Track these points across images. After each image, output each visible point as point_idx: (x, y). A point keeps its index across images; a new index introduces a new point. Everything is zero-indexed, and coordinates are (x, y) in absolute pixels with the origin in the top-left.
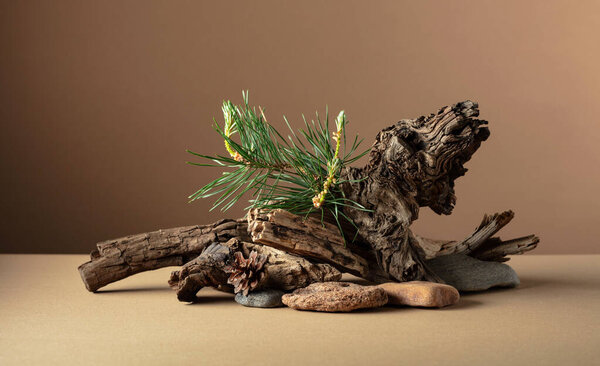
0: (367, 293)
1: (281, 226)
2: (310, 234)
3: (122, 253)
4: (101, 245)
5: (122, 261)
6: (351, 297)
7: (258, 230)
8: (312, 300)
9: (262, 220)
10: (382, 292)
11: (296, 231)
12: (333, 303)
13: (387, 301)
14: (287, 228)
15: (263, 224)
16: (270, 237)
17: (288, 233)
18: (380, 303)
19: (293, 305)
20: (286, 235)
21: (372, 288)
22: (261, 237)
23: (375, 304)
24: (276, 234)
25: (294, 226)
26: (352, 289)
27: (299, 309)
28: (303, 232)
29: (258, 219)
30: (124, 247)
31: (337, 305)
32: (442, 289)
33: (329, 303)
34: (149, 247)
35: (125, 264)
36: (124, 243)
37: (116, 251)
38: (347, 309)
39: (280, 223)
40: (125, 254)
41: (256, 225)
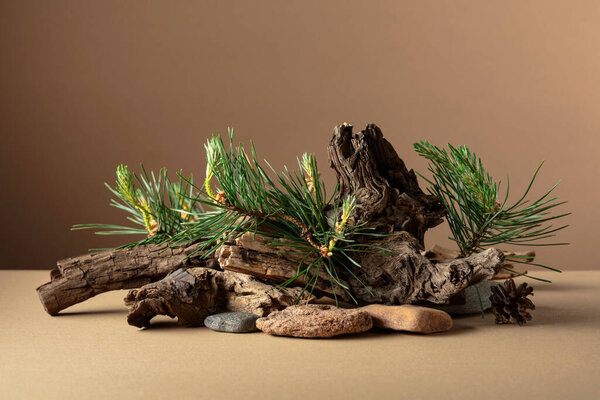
0: (349, 318)
1: (250, 250)
2: (283, 257)
3: (85, 274)
4: (63, 264)
5: (84, 284)
6: (332, 322)
7: (225, 255)
8: (288, 325)
9: (229, 244)
10: (366, 316)
11: (267, 255)
12: (312, 329)
13: (371, 326)
14: (257, 252)
15: (231, 249)
16: (238, 263)
17: (259, 257)
18: (364, 329)
19: (268, 330)
20: (255, 260)
21: (355, 312)
22: (228, 263)
23: (359, 329)
24: (245, 259)
25: (265, 249)
26: (334, 313)
27: (275, 335)
28: (275, 256)
29: (226, 244)
30: (86, 268)
31: (316, 330)
32: (431, 314)
33: (308, 329)
34: (115, 268)
35: (88, 287)
36: (87, 262)
37: (78, 272)
38: (327, 335)
39: (249, 246)
40: (88, 276)
41: (223, 250)
